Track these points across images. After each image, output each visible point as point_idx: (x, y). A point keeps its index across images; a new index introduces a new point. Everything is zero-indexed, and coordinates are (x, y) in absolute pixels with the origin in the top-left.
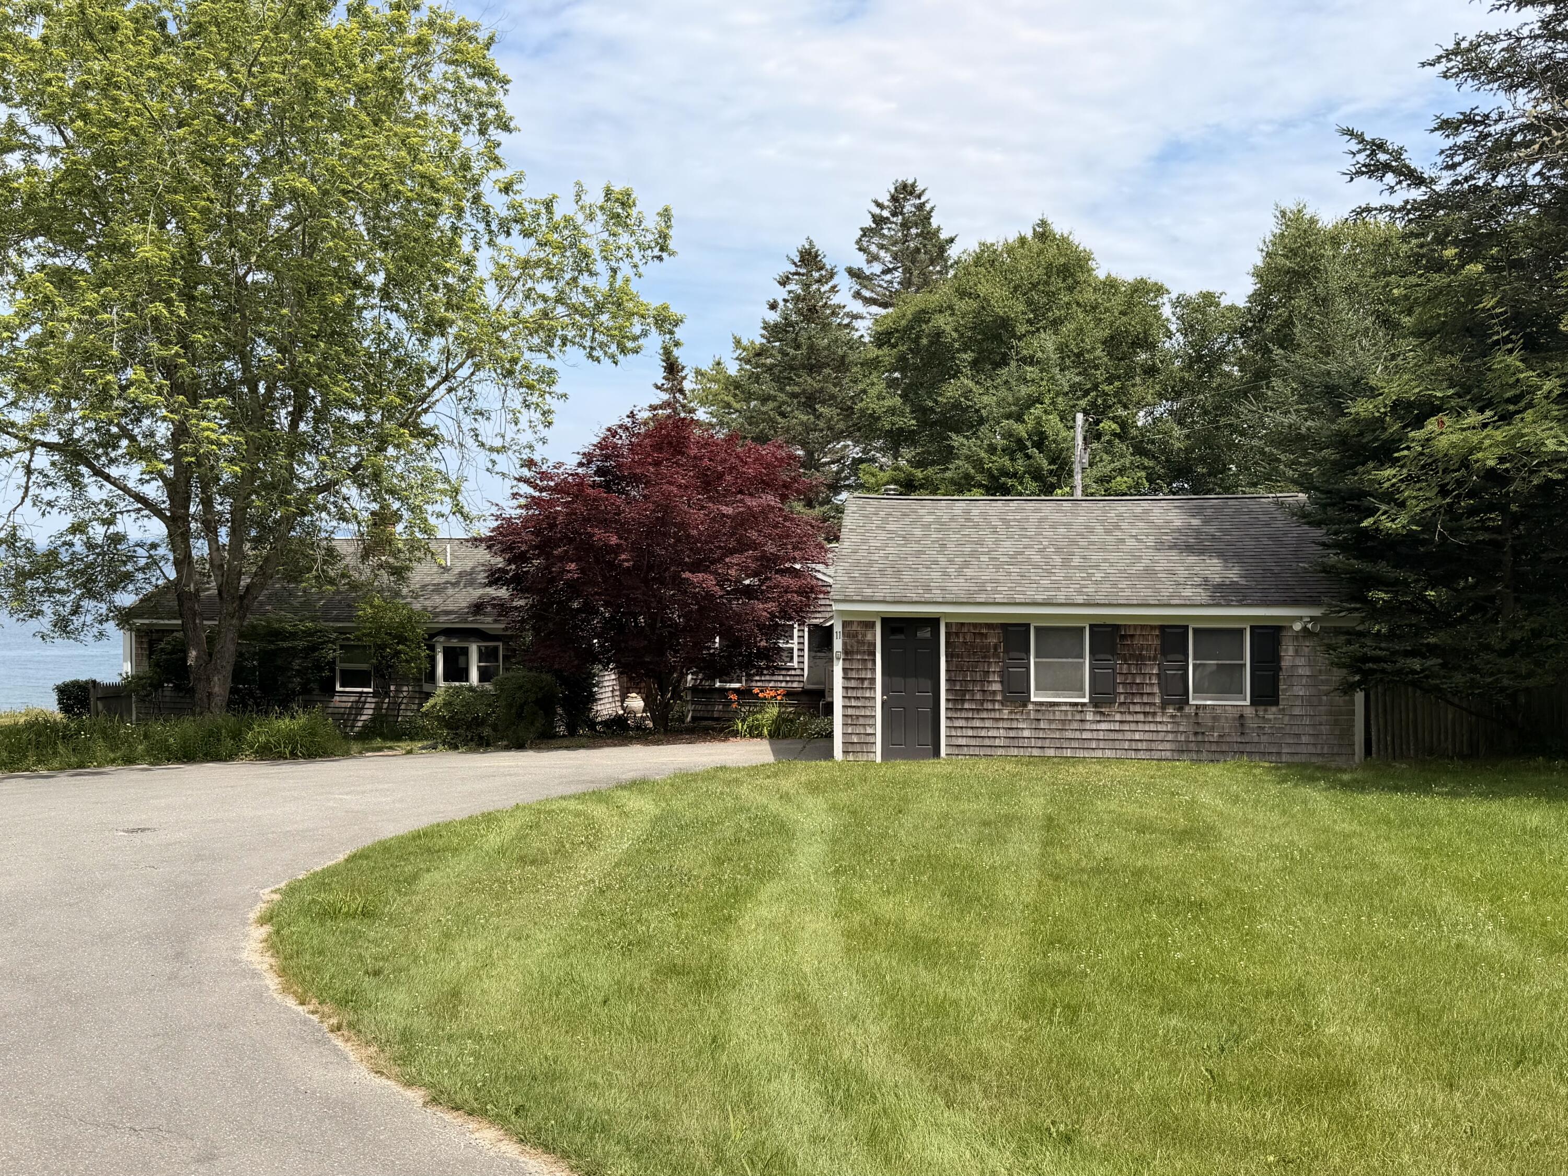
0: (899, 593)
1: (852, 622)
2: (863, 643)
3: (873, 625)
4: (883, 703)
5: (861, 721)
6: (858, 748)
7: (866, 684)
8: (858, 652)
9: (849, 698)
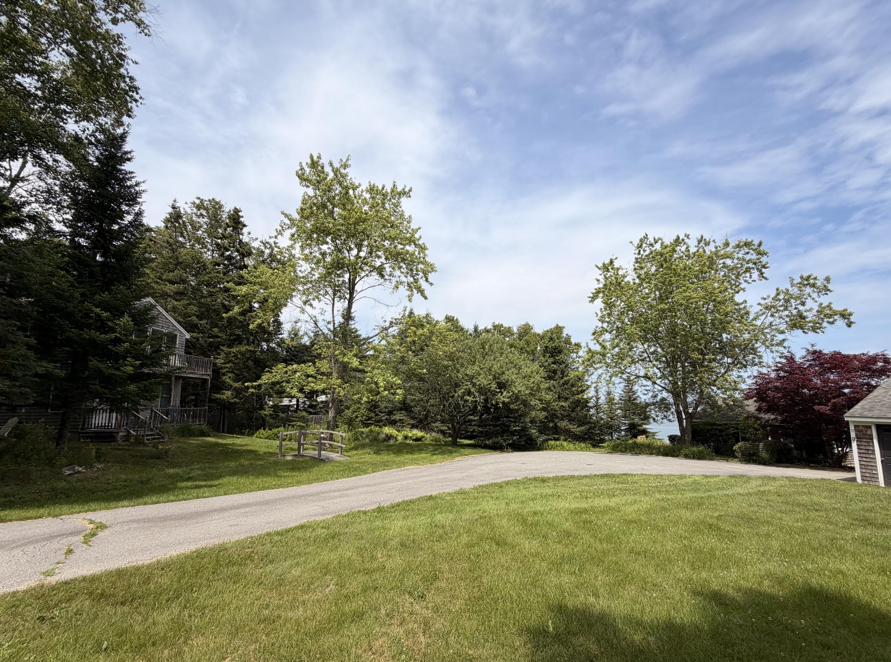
0: (882, 414)
1: (859, 426)
2: (866, 435)
3: (870, 427)
4: (882, 462)
5: (869, 467)
6: (869, 479)
7: (870, 452)
8: (864, 438)
9: (862, 457)
